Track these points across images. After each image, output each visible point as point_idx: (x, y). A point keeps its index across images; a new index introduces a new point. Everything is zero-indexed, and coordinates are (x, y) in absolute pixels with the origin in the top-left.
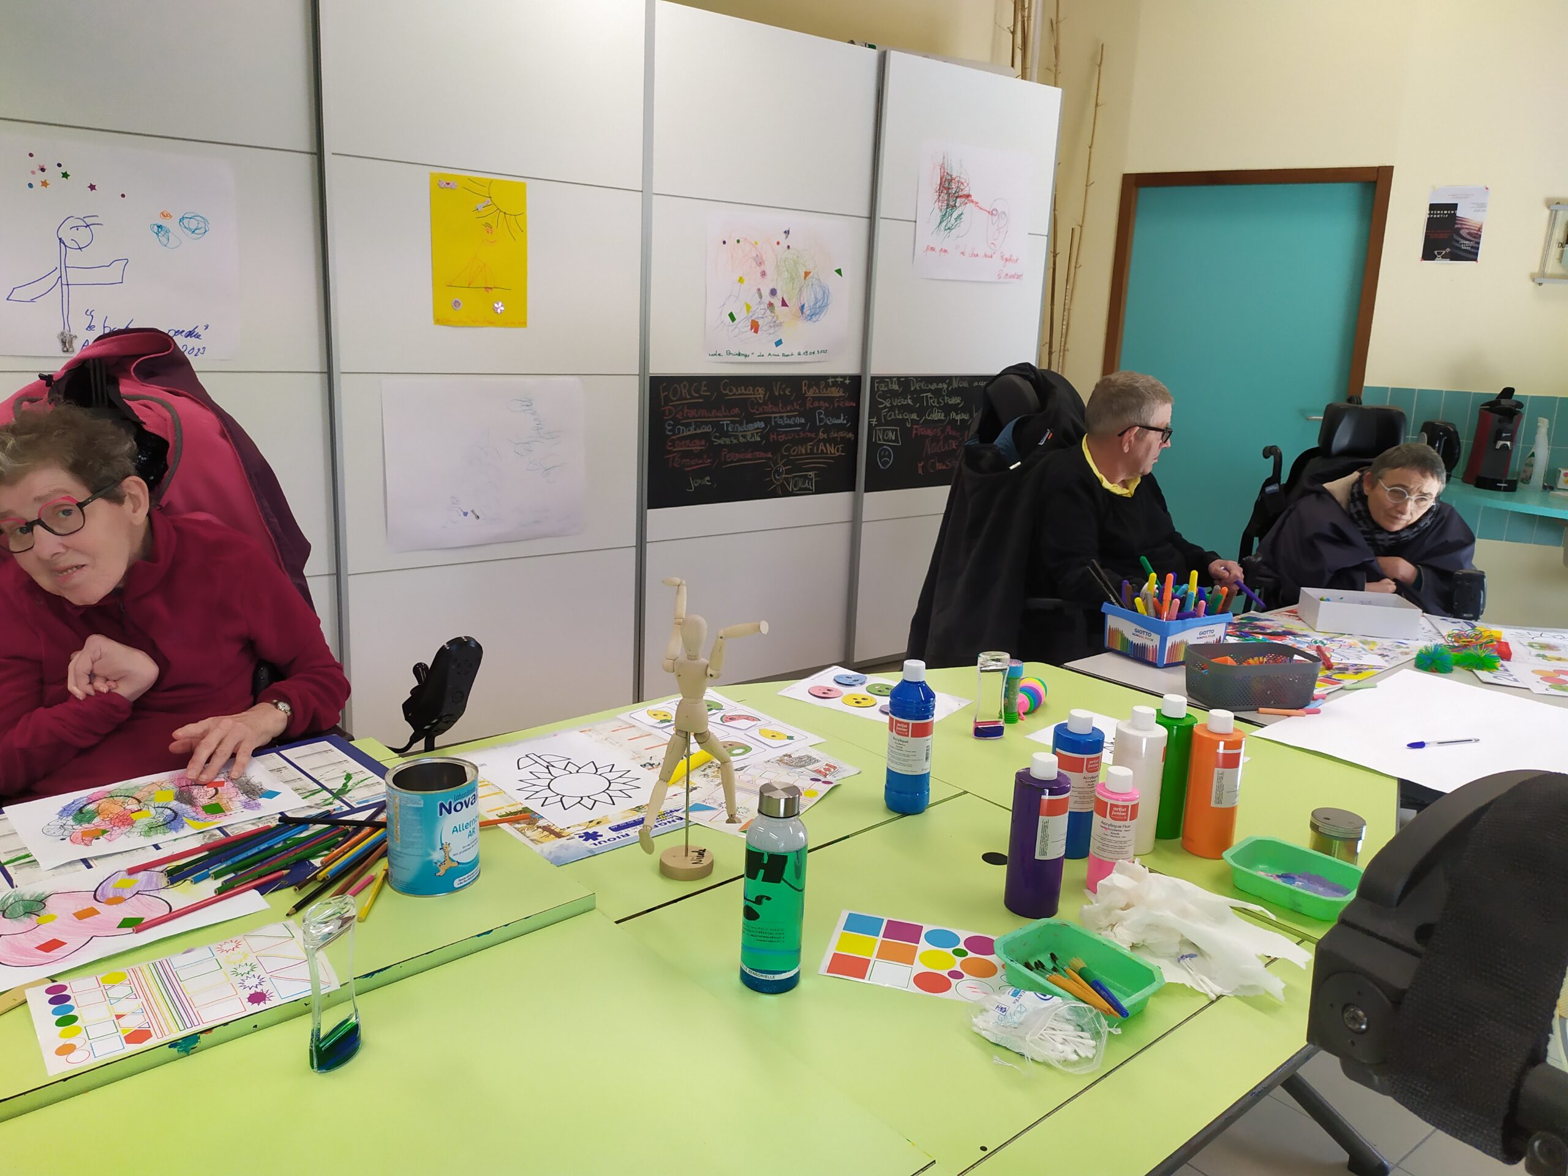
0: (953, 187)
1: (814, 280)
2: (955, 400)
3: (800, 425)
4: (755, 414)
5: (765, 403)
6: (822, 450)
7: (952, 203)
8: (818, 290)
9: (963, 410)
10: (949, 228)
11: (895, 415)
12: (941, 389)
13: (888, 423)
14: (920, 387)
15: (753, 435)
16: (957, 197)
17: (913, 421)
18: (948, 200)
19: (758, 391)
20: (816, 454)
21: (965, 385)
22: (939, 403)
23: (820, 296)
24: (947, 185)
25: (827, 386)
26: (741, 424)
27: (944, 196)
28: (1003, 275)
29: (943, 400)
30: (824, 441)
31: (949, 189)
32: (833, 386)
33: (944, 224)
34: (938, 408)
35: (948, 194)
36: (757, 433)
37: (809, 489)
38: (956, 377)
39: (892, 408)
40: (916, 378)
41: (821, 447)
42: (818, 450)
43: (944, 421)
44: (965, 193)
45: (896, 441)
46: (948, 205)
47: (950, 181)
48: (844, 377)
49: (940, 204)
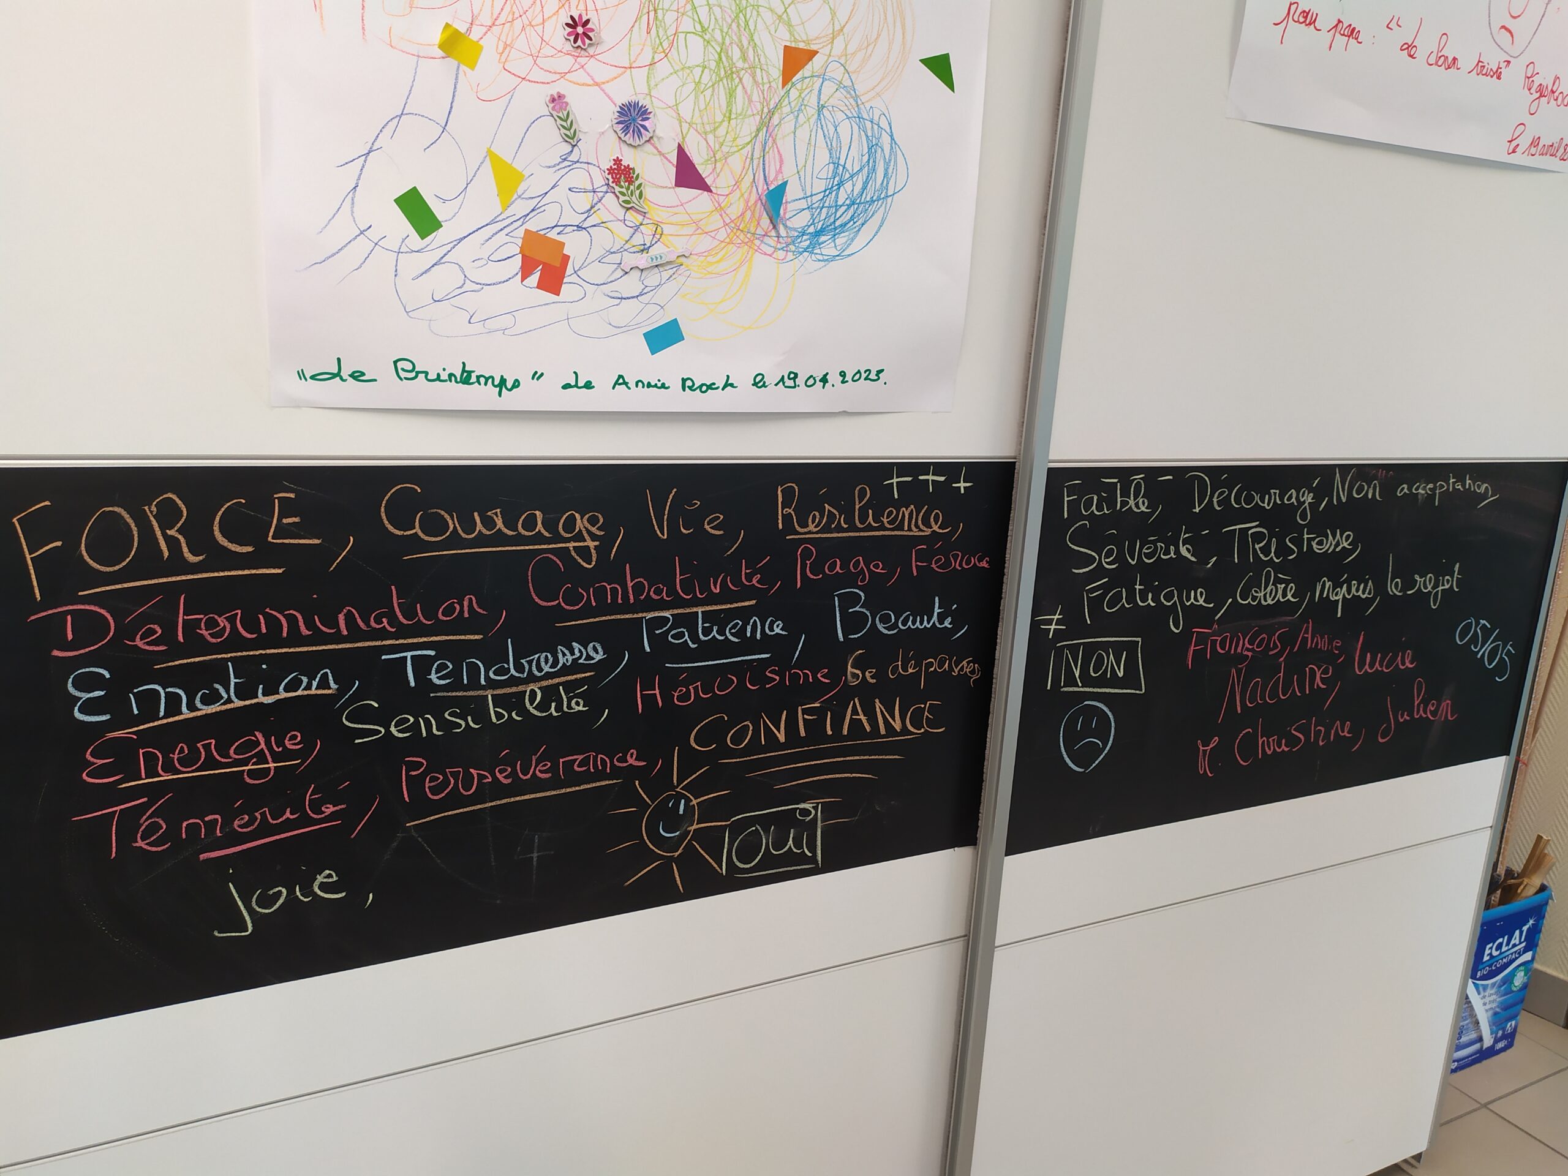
1: (829, 88)
2: (1338, 541)
3: (767, 643)
4: (559, 614)
5: (609, 570)
6: (856, 724)
8: (845, 129)
9: (1358, 572)
11: (1131, 598)
12: (1293, 509)
13: (1104, 624)
14: (1223, 502)
15: (551, 694)
17: (1195, 615)
19: (570, 524)
20: (830, 739)
21: (1372, 492)
22: (1283, 551)
23: (854, 159)
25: (881, 501)
26: (494, 656)
28: (1524, 142)
29: (1298, 542)
30: (866, 694)
32: (903, 502)
34: (1278, 568)
36: (569, 687)
37: (802, 859)
38: (1345, 469)
39: (1122, 577)
40: (1214, 472)
41: (854, 712)
42: (837, 724)
43: (1296, 606)
45: (1131, 679)
48: (950, 469)
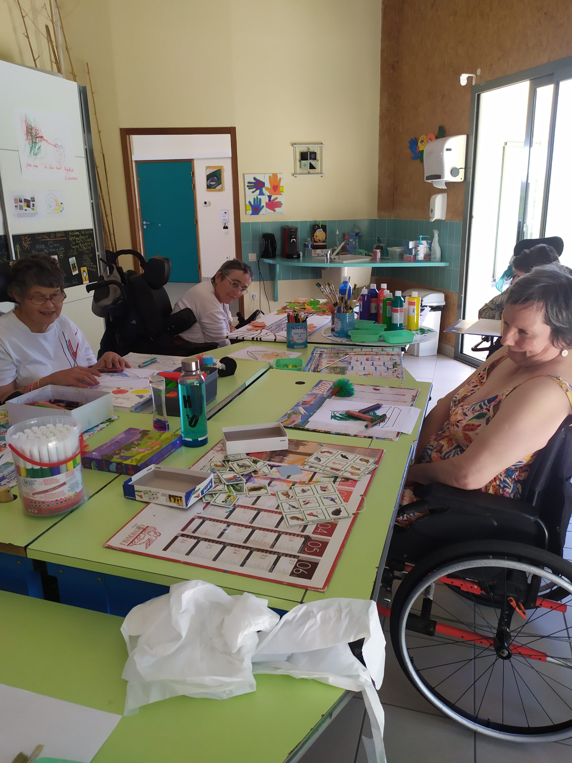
0: (33, 132)
7: (34, 141)
10: (35, 154)
16: (36, 138)
18: (32, 139)
24: (30, 131)
27: (30, 137)
28: (67, 178)
31: (31, 133)
33: (32, 152)
35: (32, 136)
44: (40, 135)
46: (32, 142)
47: (32, 129)
49: (29, 141)
